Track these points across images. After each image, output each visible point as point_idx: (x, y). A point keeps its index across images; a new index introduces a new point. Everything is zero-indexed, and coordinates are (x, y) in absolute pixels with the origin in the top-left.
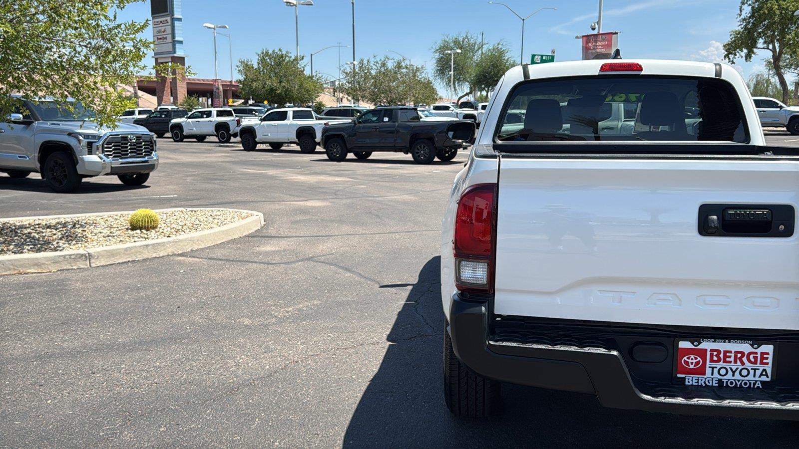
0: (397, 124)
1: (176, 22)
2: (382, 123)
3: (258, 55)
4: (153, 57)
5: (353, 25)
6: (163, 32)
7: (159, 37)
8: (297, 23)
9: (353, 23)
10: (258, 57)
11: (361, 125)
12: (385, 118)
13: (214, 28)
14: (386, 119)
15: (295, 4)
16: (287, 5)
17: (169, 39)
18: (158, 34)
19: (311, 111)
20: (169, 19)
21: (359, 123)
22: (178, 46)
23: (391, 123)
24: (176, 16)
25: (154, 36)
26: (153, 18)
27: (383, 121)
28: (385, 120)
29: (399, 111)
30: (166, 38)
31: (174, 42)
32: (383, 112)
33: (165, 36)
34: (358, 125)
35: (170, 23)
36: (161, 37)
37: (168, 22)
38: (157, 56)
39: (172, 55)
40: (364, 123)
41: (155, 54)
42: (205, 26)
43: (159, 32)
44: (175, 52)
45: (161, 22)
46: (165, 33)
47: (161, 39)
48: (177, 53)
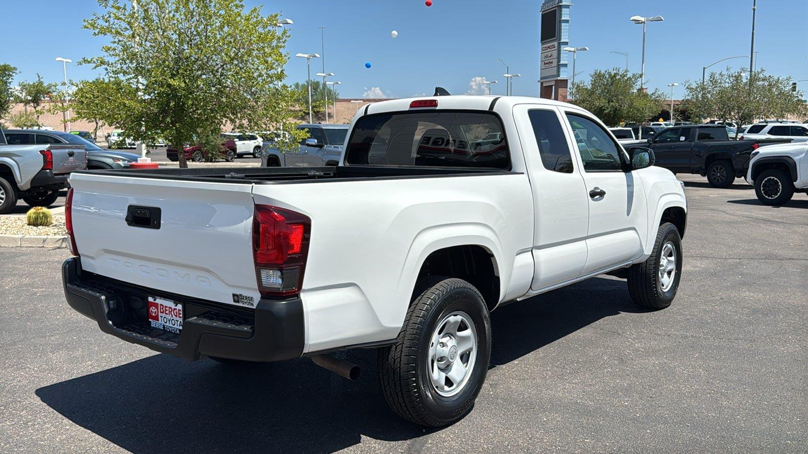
0: (693, 143)
1: (562, 46)
2: (678, 143)
3: (592, 76)
4: (539, 82)
5: (753, 33)
6: (550, 57)
7: (546, 62)
8: (644, 40)
9: (753, 30)
10: (591, 78)
11: (657, 145)
12: (681, 137)
13: (574, 52)
14: (683, 138)
15: (643, 21)
16: (635, 23)
17: (555, 64)
18: (546, 59)
19: (630, 131)
20: (556, 43)
21: (655, 142)
22: (562, 69)
23: (687, 143)
24: (562, 40)
25: (541, 61)
26: (543, 44)
27: (679, 141)
28: (681, 140)
29: (698, 129)
30: (552, 63)
31: (559, 66)
32: (681, 130)
33: (551, 61)
34: (653, 145)
35: (556, 48)
36: (548, 61)
37: (555, 47)
38: (543, 81)
39: (556, 79)
40: (661, 142)
41: (542, 78)
42: (565, 50)
43: (546, 57)
44: (559, 76)
45: (549, 47)
46: (551, 58)
47: (547, 63)
48: (561, 76)
